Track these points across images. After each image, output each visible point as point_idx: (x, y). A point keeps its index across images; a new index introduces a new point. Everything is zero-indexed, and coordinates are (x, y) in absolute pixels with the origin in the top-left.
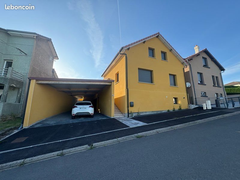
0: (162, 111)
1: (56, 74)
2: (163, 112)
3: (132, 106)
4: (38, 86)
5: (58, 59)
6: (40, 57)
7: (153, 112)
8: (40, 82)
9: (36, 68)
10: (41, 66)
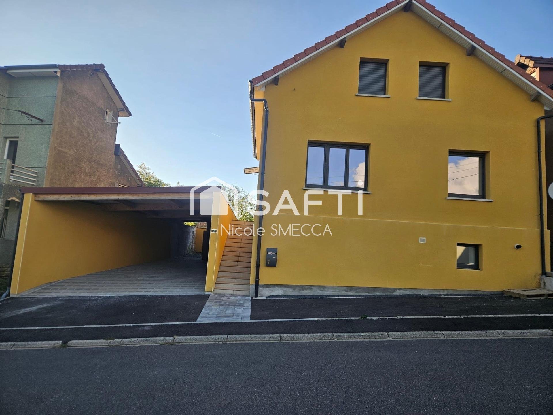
0: (395, 290)
1: (126, 157)
2: (398, 293)
3: (272, 263)
4: (39, 207)
5: (130, 114)
6: (76, 121)
7: (351, 288)
8: (42, 197)
9: (67, 151)
10: (80, 143)
